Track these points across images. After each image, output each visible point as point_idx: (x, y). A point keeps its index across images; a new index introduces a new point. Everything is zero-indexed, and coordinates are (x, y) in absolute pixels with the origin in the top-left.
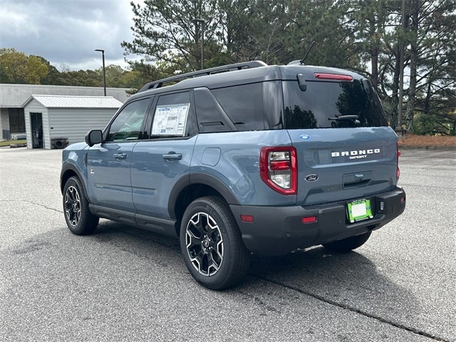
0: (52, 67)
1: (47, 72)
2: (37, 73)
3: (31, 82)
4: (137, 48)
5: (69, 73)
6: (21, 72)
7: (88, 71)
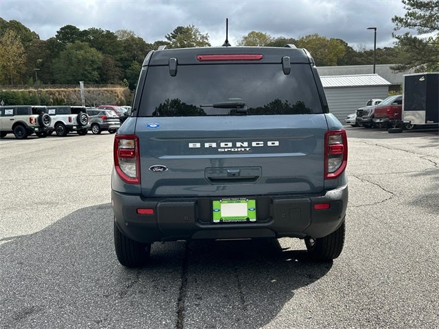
0: (349, 47)
1: (344, 53)
2: (335, 55)
3: (329, 64)
4: (409, 21)
5: (365, 52)
6: (322, 55)
7: (385, 48)
